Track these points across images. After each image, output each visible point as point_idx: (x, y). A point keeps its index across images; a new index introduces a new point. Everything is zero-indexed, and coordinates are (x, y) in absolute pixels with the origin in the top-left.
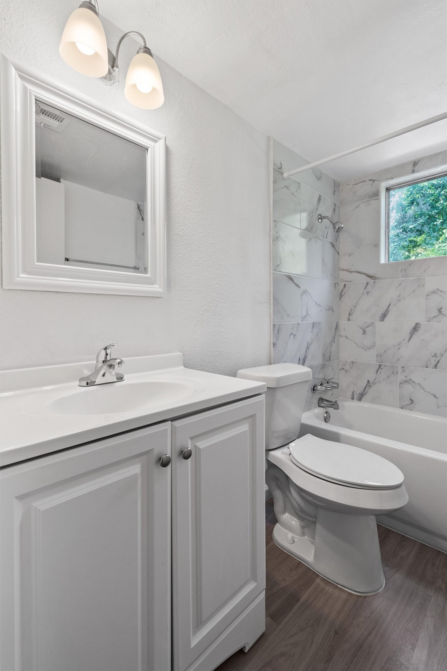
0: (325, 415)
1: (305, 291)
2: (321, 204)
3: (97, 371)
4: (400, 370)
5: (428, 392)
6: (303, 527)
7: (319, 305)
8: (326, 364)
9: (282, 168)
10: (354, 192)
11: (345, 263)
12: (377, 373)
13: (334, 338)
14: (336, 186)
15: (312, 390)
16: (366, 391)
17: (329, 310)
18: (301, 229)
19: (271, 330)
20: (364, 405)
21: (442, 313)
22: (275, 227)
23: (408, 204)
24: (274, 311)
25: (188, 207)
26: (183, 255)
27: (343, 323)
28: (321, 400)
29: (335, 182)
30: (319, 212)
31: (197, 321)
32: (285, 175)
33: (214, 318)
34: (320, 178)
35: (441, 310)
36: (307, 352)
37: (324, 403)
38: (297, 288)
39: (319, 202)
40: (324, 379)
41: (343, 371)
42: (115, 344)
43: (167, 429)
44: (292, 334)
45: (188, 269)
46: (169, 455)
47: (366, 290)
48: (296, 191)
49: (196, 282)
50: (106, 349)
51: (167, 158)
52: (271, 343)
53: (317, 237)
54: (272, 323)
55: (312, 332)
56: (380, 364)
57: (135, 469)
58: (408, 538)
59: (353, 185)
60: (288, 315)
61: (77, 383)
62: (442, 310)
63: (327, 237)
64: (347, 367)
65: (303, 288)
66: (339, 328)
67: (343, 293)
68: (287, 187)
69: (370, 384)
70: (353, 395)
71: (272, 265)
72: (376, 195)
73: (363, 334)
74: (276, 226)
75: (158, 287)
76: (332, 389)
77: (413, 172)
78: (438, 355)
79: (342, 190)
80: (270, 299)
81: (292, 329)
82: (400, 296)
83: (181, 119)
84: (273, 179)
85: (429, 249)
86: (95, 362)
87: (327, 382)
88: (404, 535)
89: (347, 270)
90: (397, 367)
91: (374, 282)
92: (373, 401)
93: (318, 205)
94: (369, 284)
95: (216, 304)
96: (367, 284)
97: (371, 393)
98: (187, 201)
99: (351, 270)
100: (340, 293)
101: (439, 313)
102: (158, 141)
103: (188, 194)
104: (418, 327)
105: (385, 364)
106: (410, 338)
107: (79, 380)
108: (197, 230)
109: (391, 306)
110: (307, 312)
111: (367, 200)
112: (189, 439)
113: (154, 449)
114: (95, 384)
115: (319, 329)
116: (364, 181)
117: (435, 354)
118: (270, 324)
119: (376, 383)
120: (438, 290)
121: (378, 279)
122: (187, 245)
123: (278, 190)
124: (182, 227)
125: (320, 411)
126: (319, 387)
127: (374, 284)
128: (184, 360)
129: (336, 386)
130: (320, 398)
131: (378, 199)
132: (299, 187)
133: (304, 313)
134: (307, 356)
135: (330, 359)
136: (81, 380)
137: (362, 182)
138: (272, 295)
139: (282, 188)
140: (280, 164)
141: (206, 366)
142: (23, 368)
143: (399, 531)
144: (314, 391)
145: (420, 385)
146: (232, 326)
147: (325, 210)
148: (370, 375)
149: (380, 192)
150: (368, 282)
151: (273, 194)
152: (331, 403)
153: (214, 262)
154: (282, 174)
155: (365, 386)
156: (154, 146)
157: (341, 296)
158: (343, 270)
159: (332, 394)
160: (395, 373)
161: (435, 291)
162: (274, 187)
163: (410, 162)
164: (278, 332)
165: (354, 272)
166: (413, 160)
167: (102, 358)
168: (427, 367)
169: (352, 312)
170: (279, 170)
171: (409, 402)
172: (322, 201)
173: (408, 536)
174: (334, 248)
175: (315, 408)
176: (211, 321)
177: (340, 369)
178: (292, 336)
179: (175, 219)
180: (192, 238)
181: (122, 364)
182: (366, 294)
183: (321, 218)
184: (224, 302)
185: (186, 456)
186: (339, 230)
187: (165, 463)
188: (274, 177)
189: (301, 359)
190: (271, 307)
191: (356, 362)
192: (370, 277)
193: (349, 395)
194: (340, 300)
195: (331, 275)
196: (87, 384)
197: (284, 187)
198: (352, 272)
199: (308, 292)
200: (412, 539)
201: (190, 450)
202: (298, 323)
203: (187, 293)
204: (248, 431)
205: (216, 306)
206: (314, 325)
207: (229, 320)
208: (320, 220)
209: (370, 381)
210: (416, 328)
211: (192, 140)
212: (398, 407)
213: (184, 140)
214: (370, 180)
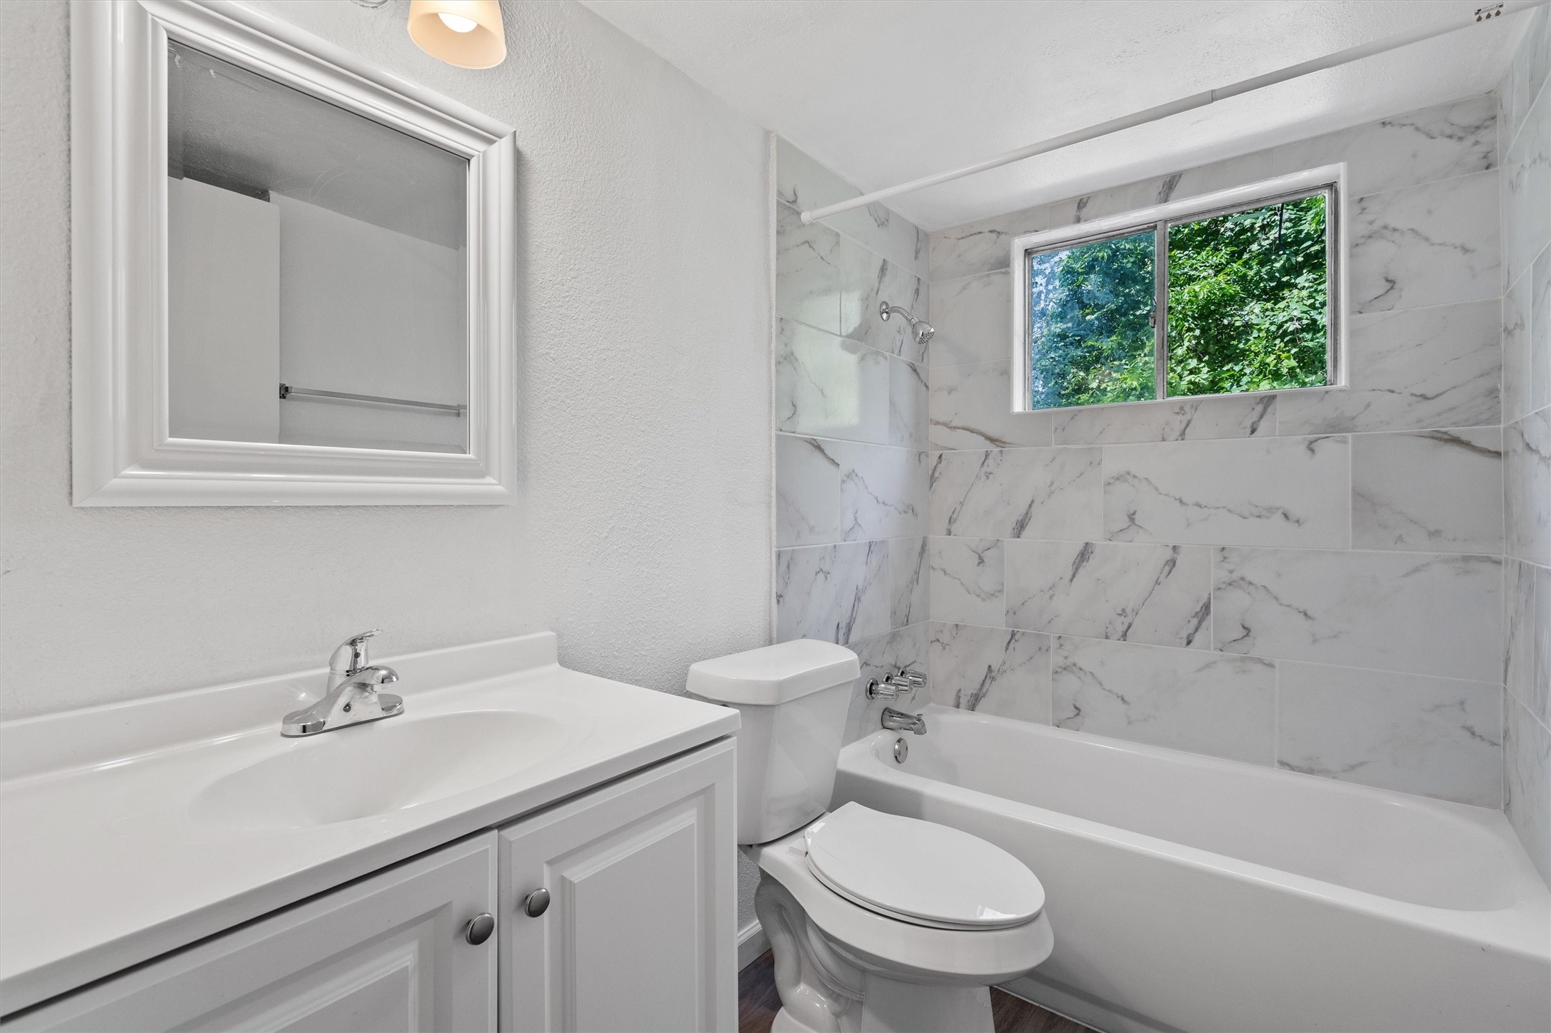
0: (897, 747)
1: (850, 474)
2: (887, 279)
3: (331, 697)
4: (1053, 644)
5: (1109, 691)
6: (837, 1015)
7: (884, 503)
8: (899, 631)
9: (799, 200)
10: (960, 256)
11: (941, 407)
12: (1007, 649)
13: (917, 573)
14: (921, 240)
15: (868, 694)
16: (984, 690)
17: (905, 512)
18: (841, 336)
19: (771, 563)
20: (981, 719)
21: (1136, 522)
22: (781, 333)
23: (1082, 268)
24: (779, 522)
25: (570, 294)
26: (558, 405)
27: (938, 540)
28: (888, 712)
29: (918, 232)
30: (883, 296)
31: (593, 554)
32: (806, 217)
33: (634, 546)
34: (885, 222)
35: (1133, 517)
36: (855, 608)
37: (894, 721)
38: (832, 467)
39: (882, 276)
40: (895, 666)
41: (937, 646)
42: (375, 633)
43: (487, 851)
44: (821, 569)
45: (572, 436)
46: (491, 912)
47: (985, 469)
48: (831, 251)
49: (591, 465)
50: (353, 643)
51: (518, 178)
52: (771, 594)
53: (877, 353)
54: (774, 549)
55: (867, 563)
56: (1013, 631)
57: (404, 957)
58: (1062, 1018)
59: (956, 238)
60: (811, 529)
61: (279, 726)
62: (1137, 517)
63: (900, 351)
64: (945, 638)
65: (844, 468)
66: (928, 550)
67: (937, 474)
68: (808, 243)
69: (993, 674)
70: (958, 697)
71: (773, 418)
72: (1004, 264)
73: (979, 563)
74: (783, 330)
75: (494, 481)
76: (911, 689)
77: (1078, 220)
78: (1128, 611)
79: (934, 249)
80: (770, 496)
81: (821, 559)
82: (1052, 483)
83: (554, 90)
84: (777, 225)
85: (1125, 367)
86: (328, 670)
87: (901, 671)
88: (1053, 1013)
89: (945, 424)
90: (1048, 637)
91: (1001, 452)
92: (1001, 711)
93: (880, 282)
94: (990, 457)
95: (641, 514)
96: (987, 455)
97: (995, 693)
98: (569, 278)
99: (953, 424)
100: (931, 472)
101: (1129, 523)
102: (496, 141)
103: (572, 261)
104: (1090, 551)
105: (1023, 631)
106: (1074, 576)
107: (282, 722)
108: (595, 344)
109: (1034, 505)
110: (856, 519)
111: (985, 273)
112: (544, 864)
113: (451, 902)
114: (325, 728)
115: (884, 557)
116: (980, 233)
117: (1124, 610)
118: (771, 551)
119: (1005, 671)
120: (1128, 473)
121: (1010, 445)
122: (569, 380)
123: (787, 250)
124: (557, 339)
125: (884, 739)
126: (883, 685)
127: (1002, 456)
128: (559, 648)
129: (920, 681)
130: (886, 710)
131: (1007, 273)
132: (836, 243)
133: (849, 523)
134: (855, 619)
135: (907, 621)
136: (288, 719)
137: (975, 234)
138: (774, 485)
139: (798, 246)
140: (793, 193)
141: (615, 657)
142: (130, 698)
143: (1043, 1005)
144: (871, 693)
145: (1094, 676)
146: (679, 561)
147: (897, 292)
148: (993, 654)
149: (1011, 258)
150: (989, 452)
151: (777, 259)
152: (910, 721)
153: (637, 417)
154: (799, 214)
155: (983, 678)
156: (485, 153)
157: (932, 479)
158: (937, 423)
159: (914, 698)
160: (1043, 650)
161: (1121, 476)
162: (778, 243)
163: (1071, 198)
164: (789, 568)
165: (959, 428)
166: (1078, 196)
167: (344, 662)
168: (1107, 637)
169: (955, 516)
170: (789, 207)
171: (1072, 712)
172: (888, 273)
173: (1062, 1015)
174: (918, 374)
175: (873, 731)
176: (627, 553)
177: (932, 642)
178: (821, 576)
179: (538, 320)
180: (580, 363)
181: (392, 681)
182: (984, 478)
183: (888, 310)
184: (660, 507)
185: (536, 908)
186: (925, 339)
187: (478, 937)
188: (778, 221)
189: (843, 625)
190: (771, 512)
191: (965, 625)
192: (992, 440)
193: (951, 698)
194: (930, 488)
195: (911, 435)
196: (304, 731)
197: (801, 244)
198: (955, 428)
199: (857, 475)
200: (1069, 1021)
201: (547, 892)
202: (835, 546)
203: (568, 491)
204: (695, 827)
205: (640, 518)
206: (872, 548)
207: (672, 549)
208: (885, 316)
209: (993, 667)
210: (1085, 554)
211: (582, 138)
212: (1051, 723)
213: (562, 138)
214: (991, 231)
